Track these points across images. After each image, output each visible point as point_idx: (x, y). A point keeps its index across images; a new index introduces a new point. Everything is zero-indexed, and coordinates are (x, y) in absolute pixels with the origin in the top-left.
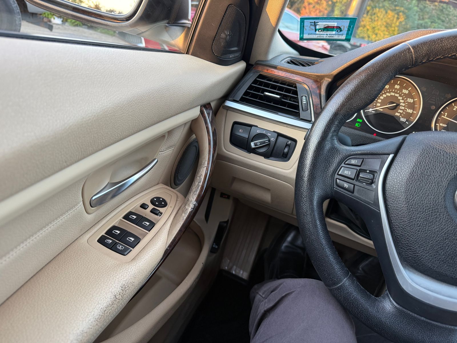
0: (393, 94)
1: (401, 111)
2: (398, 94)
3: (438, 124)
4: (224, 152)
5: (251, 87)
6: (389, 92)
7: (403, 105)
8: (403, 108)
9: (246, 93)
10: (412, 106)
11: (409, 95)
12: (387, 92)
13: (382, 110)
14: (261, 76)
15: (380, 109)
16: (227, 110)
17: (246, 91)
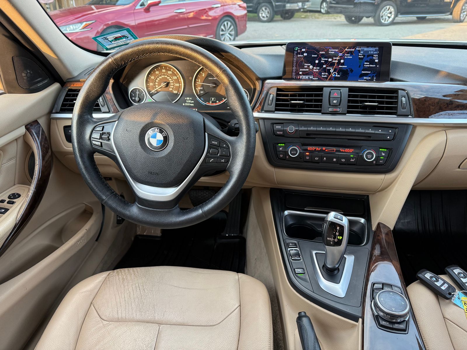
0: (163, 76)
1: (172, 87)
2: (166, 75)
3: (197, 89)
4: (66, 149)
5: (65, 100)
6: (161, 76)
7: (172, 82)
8: (173, 84)
9: (63, 105)
10: (178, 81)
11: (174, 74)
12: (159, 76)
13: (160, 89)
14: (70, 90)
15: (159, 89)
16: (56, 120)
17: (63, 103)
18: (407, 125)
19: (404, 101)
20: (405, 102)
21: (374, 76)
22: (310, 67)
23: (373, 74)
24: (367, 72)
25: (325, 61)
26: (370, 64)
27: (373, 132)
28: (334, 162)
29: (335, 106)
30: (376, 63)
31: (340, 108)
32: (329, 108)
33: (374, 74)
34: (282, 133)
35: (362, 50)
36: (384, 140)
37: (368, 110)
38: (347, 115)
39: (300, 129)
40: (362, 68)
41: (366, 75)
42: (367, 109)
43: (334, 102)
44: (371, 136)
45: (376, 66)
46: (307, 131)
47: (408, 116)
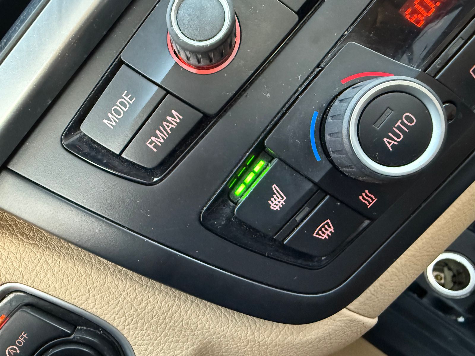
34: (175, 119)
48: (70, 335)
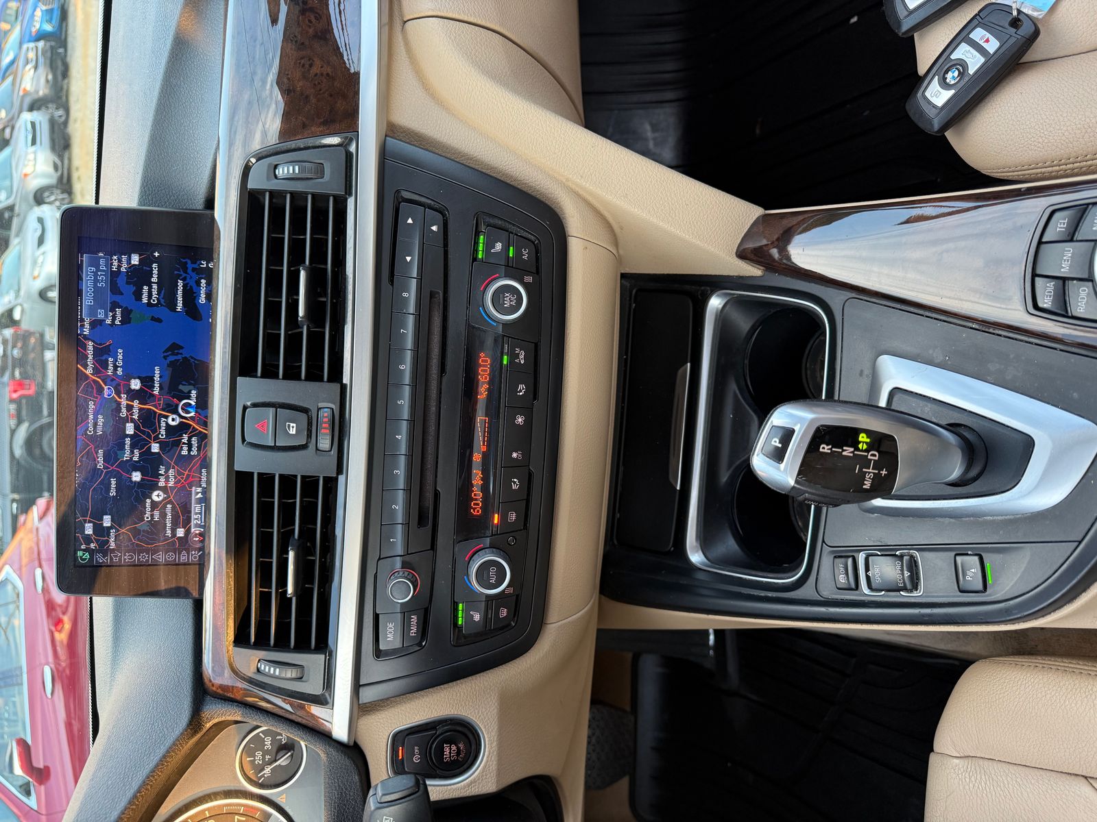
18: (384, 156)
19: (291, 168)
20: (297, 168)
21: (196, 266)
22: (155, 498)
23: (189, 271)
24: (180, 292)
25: (133, 447)
26: (150, 285)
27: (413, 284)
28: (529, 421)
29: (310, 429)
30: (146, 262)
31: (319, 409)
32: (317, 449)
33: (187, 268)
34: (414, 619)
35: (92, 311)
36: (446, 245)
37: (328, 300)
38: (346, 380)
39: (399, 550)
40: (163, 312)
41: (190, 296)
42: (325, 303)
43: (293, 431)
44: (431, 292)
45: (156, 260)
46: (407, 524)
47: (349, 156)
48: (436, 733)
